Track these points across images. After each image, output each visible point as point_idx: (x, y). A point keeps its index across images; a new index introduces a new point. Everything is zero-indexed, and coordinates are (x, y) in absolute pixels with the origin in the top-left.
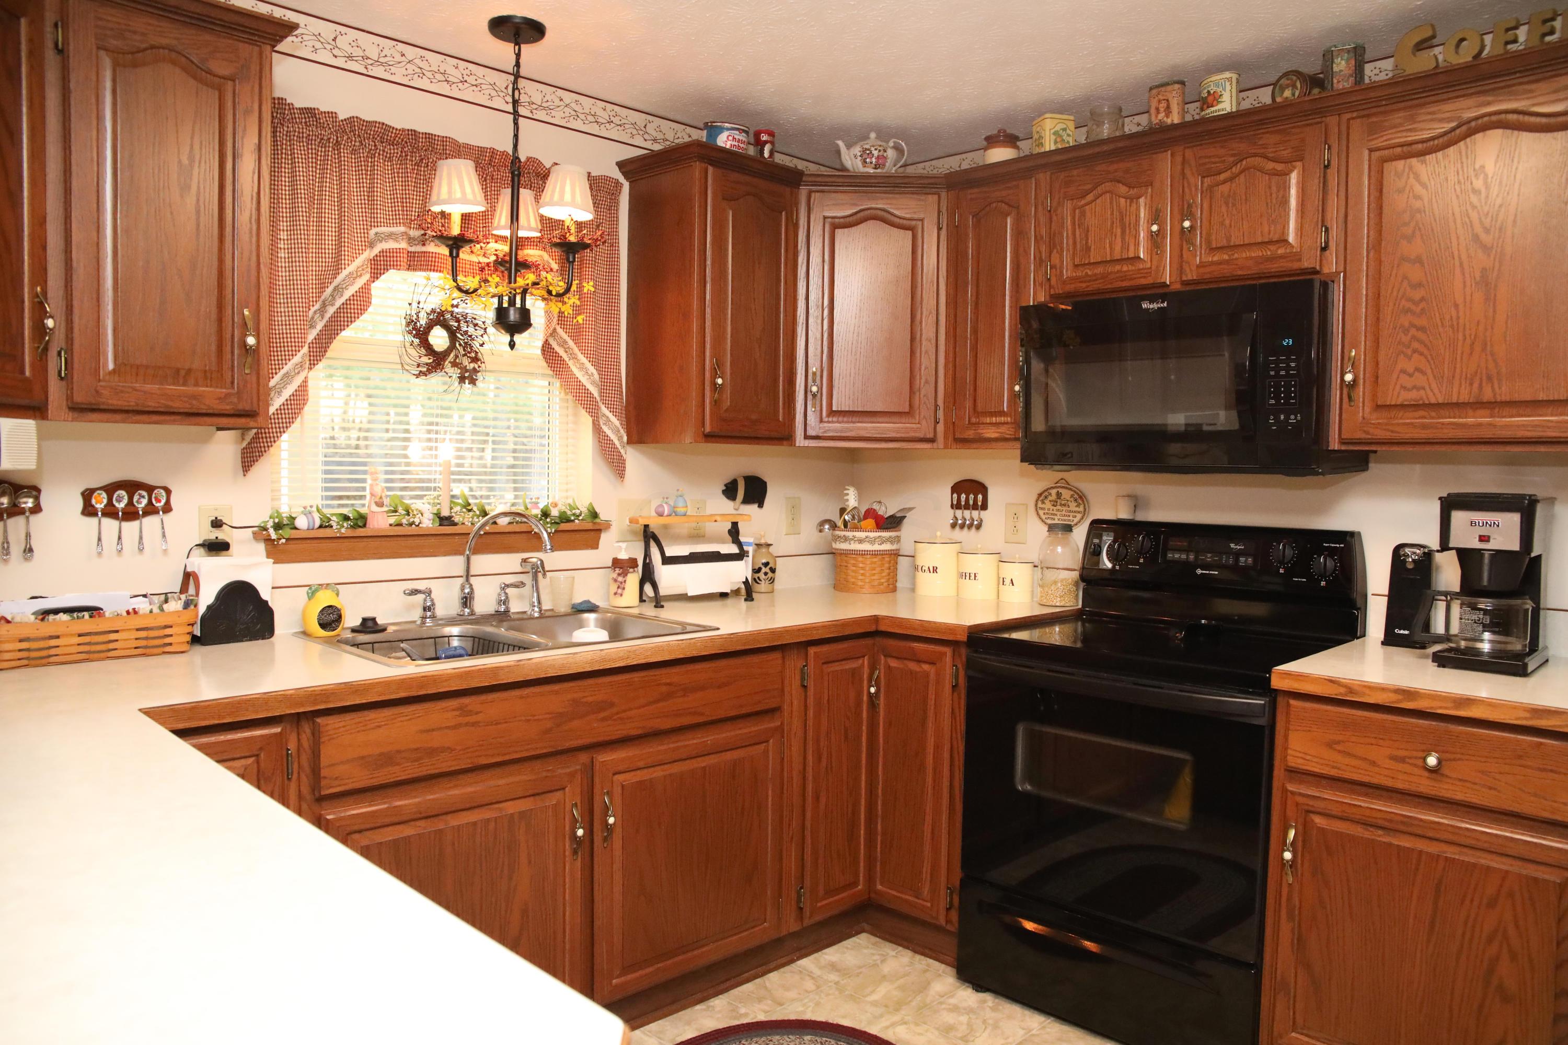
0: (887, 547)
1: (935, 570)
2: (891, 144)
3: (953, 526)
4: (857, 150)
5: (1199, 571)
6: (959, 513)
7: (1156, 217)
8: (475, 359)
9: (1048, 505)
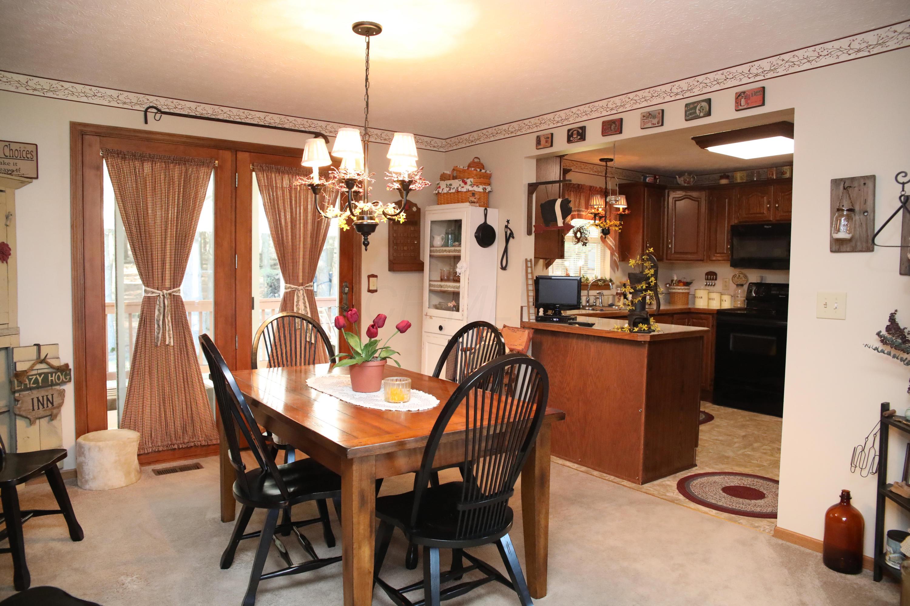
0: (687, 291)
1: (701, 298)
2: (691, 176)
3: (706, 285)
4: (682, 179)
5: (780, 296)
6: (708, 281)
7: (769, 203)
8: (586, 240)
9: (736, 278)
